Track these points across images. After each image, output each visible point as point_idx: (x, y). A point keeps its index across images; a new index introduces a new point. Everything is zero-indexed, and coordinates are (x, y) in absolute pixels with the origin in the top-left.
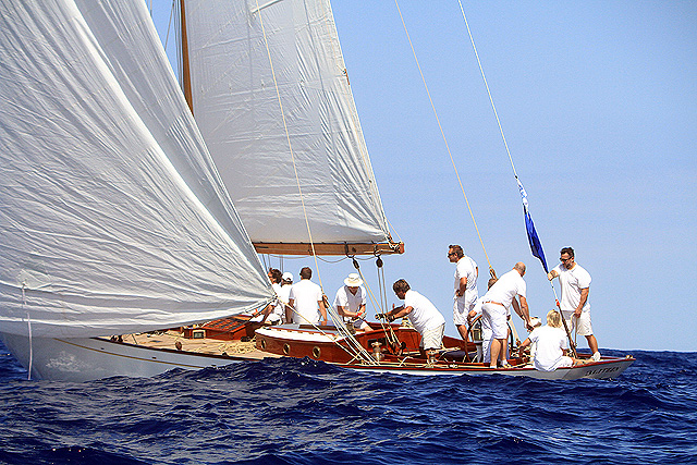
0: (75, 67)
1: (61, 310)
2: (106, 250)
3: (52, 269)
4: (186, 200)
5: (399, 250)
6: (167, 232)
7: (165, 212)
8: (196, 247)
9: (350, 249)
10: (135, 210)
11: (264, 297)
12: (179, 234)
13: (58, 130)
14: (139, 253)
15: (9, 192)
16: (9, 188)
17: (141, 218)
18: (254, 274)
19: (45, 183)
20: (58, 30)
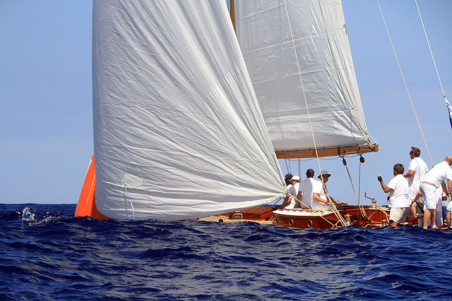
0: (167, 33)
1: (147, 202)
2: (179, 160)
3: (143, 174)
4: (234, 124)
5: (374, 149)
6: (220, 147)
7: (220, 133)
8: (239, 157)
9: (342, 151)
10: (200, 131)
11: (280, 193)
12: (228, 148)
13: (153, 77)
14: (201, 162)
15: (119, 121)
16: (119, 119)
17: (204, 137)
18: (275, 176)
19: (143, 114)
20: (157, 8)
